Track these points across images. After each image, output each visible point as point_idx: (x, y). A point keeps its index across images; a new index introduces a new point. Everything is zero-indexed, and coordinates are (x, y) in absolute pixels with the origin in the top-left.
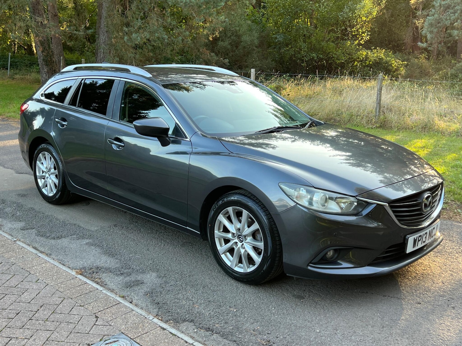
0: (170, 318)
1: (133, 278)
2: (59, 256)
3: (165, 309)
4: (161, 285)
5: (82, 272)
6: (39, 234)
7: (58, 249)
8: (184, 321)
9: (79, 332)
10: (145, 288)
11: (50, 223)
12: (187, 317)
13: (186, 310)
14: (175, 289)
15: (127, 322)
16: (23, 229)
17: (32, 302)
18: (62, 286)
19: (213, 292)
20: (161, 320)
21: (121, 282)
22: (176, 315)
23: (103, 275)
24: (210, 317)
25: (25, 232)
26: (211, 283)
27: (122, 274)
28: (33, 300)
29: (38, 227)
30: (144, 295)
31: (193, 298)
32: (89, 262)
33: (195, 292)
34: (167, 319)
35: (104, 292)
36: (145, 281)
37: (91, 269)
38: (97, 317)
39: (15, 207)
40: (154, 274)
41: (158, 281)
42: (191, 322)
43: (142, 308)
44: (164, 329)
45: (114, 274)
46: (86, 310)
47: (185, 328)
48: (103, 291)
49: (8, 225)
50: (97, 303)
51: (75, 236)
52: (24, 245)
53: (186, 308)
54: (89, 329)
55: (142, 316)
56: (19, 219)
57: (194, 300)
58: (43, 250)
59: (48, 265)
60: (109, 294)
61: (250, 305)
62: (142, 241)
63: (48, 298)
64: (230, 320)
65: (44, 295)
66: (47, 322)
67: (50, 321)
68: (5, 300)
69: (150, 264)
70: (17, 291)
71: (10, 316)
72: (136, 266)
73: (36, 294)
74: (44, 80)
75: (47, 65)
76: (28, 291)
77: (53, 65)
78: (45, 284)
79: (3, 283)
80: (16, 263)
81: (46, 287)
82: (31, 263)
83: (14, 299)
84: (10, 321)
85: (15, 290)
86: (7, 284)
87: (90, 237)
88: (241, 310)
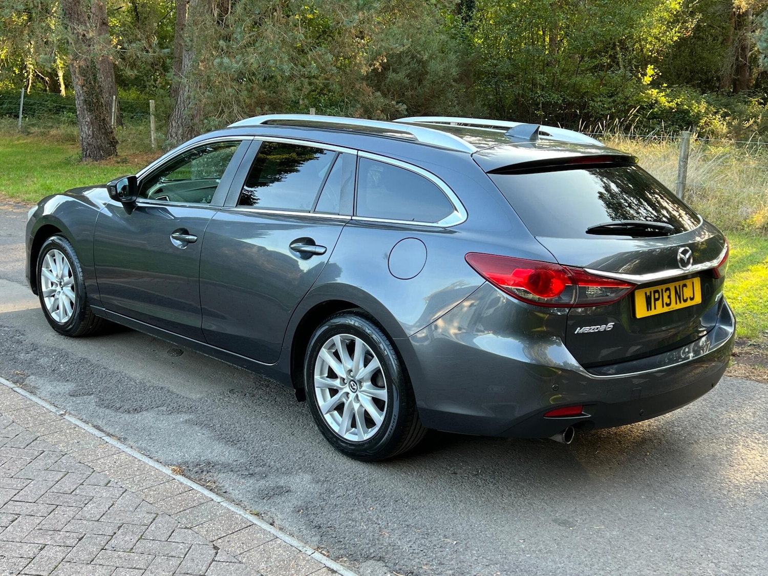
0: (342, 552)
1: (271, 482)
2: (140, 442)
3: (332, 537)
4: (321, 495)
5: (183, 469)
6: (101, 403)
7: (137, 430)
8: (368, 558)
9: (189, 572)
10: (294, 501)
11: (119, 386)
12: (372, 551)
13: (370, 540)
14: (345, 503)
15: (268, 558)
16: (73, 395)
17: (102, 520)
18: (152, 493)
19: (413, 509)
20: (328, 556)
21: (251, 488)
22: (353, 548)
23: (219, 476)
24: (413, 553)
25: (78, 400)
26: (408, 495)
27: (252, 474)
28: (104, 517)
29: (100, 392)
30: (293, 512)
31: (379, 520)
32: (193, 453)
33: (382, 510)
34: (337, 554)
35: (225, 504)
36: (293, 488)
37: (197, 465)
38: (215, 548)
39: (55, 356)
40: (307, 477)
41: (315, 489)
42: (379, 560)
43: (292, 535)
44: (334, 572)
45: (238, 475)
46: (196, 535)
47: (369, 571)
48: (221, 503)
49: (47, 387)
50: (214, 524)
51: (164, 408)
52: (79, 423)
53: (368, 536)
54: (204, 568)
55: (294, 549)
56: (64, 378)
57: (380, 522)
58: (111, 431)
59: (123, 456)
60: (233, 508)
61: (480, 534)
62: (281, 419)
63: (129, 513)
64: (448, 558)
65: (122, 509)
66: (132, 554)
67: (137, 553)
68: (56, 516)
69: (299, 458)
70: (76, 501)
71: (68, 542)
72: (275, 462)
73: (107, 507)
74: (84, 136)
75: (90, 110)
76: (94, 500)
77: (101, 111)
78: (121, 489)
79: (50, 486)
80: (68, 453)
81: (124, 495)
82: (93, 453)
83: (71, 514)
84: (69, 551)
85: (71, 499)
86: (57, 489)
87: (190, 410)
88: (465, 542)
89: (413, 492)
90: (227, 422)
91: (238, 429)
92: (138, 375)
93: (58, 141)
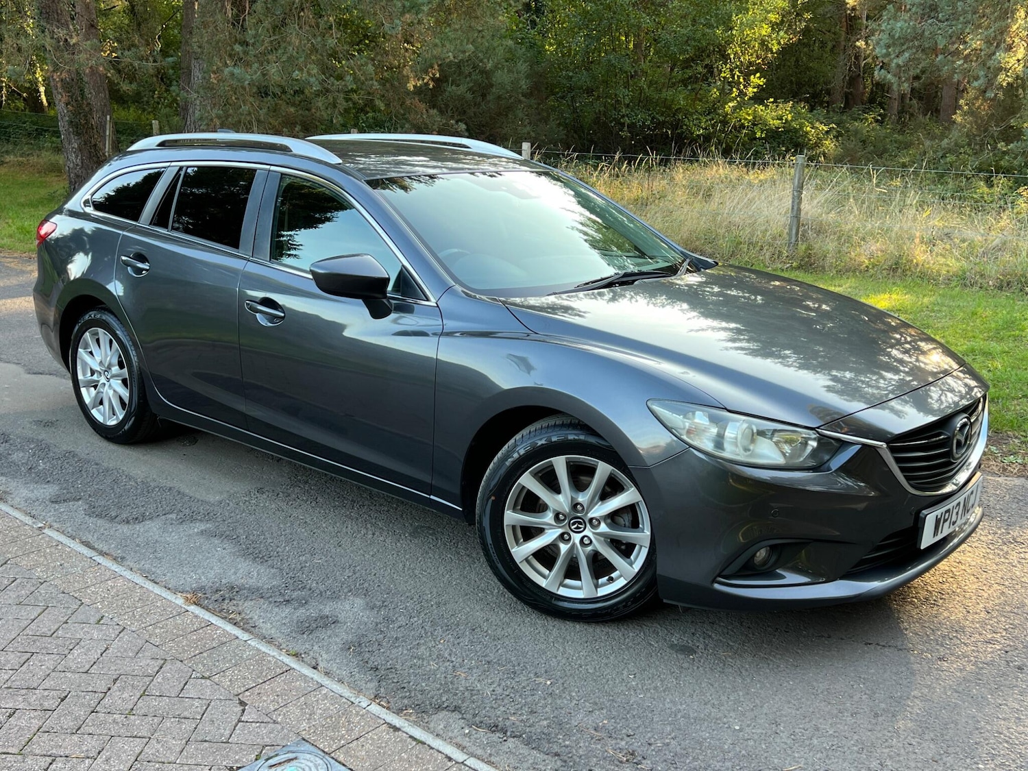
0: (406, 701)
1: (312, 611)
2: (143, 562)
3: (393, 682)
4: (377, 625)
5: (199, 597)
6: (93, 512)
7: (138, 545)
8: (439, 708)
9: (207, 739)
10: (342, 635)
11: (115, 487)
12: (444, 699)
13: (441, 684)
14: (409, 635)
15: (311, 715)
16: (55, 501)
17: (93, 672)
18: (157, 631)
19: (494, 640)
20: (388, 708)
21: (288, 620)
22: (420, 696)
23: (246, 604)
24: (496, 699)
25: (62, 508)
26: (487, 620)
27: (288, 601)
28: (95, 667)
29: (90, 496)
30: (342, 649)
31: (453, 656)
32: (211, 575)
33: (456, 642)
34: (399, 705)
35: (253, 643)
36: (341, 617)
37: (217, 591)
38: (242, 703)
39: (32, 449)
40: (359, 602)
41: (368, 617)
42: (454, 711)
43: (341, 681)
44: (396, 729)
45: (270, 602)
46: (216, 687)
47: (442, 726)
48: (249, 642)
49: (22, 491)
50: (240, 671)
51: (173, 516)
52: (62, 538)
53: (439, 679)
54: (228, 732)
55: (344, 700)
56: (44, 478)
57: (454, 659)
58: (105, 549)
59: (120, 582)
60: (264, 648)
61: (580, 669)
62: (324, 525)
63: (127, 660)
64: (541, 705)
65: (119, 654)
66: (132, 717)
67: (139, 715)
68: (31, 668)
69: (348, 577)
70: (58, 646)
71: (46, 705)
72: (317, 583)
73: (99, 652)
74: (71, 165)
75: (78, 134)
76: (82, 643)
77: (92, 135)
78: (117, 627)
79: (24, 626)
80: (48, 579)
81: (121, 635)
82: (81, 579)
83: (51, 665)
84: (47, 716)
85: (51, 644)
86: (33, 630)
87: (208, 517)
88: (561, 681)
89: (494, 616)
90: (255, 532)
91: (269, 541)
92: (139, 472)
93: (39, 172)
